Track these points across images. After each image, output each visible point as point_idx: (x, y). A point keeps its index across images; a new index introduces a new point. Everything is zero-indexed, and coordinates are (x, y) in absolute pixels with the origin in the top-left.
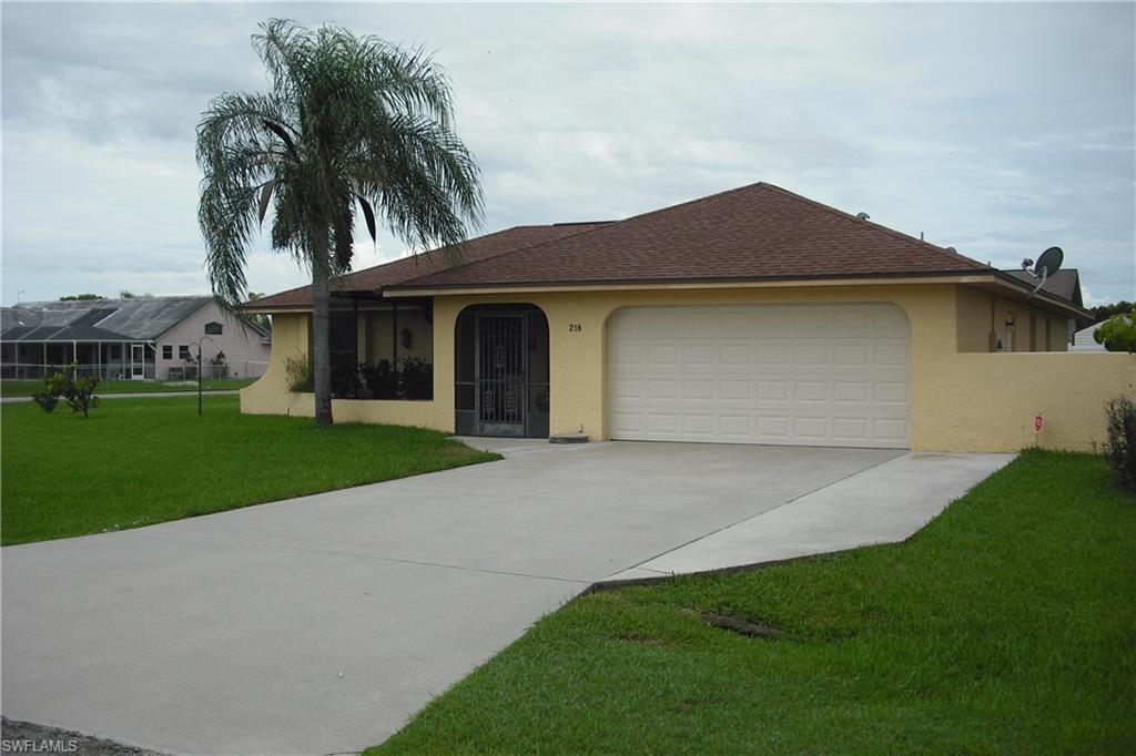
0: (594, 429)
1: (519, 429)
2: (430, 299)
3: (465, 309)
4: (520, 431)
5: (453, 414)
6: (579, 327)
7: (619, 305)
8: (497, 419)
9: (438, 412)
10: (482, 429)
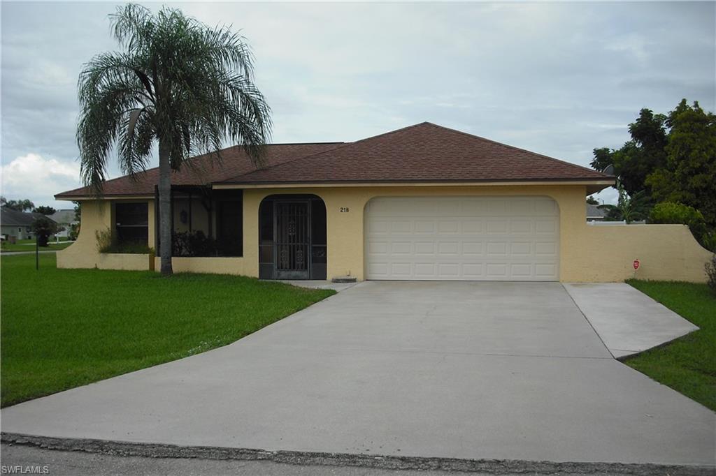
0: (358, 273)
1: (305, 274)
2: (241, 191)
3: (265, 198)
4: (306, 276)
5: (258, 266)
6: (348, 209)
7: (374, 196)
8: (290, 268)
9: (247, 264)
10: (279, 274)
